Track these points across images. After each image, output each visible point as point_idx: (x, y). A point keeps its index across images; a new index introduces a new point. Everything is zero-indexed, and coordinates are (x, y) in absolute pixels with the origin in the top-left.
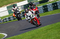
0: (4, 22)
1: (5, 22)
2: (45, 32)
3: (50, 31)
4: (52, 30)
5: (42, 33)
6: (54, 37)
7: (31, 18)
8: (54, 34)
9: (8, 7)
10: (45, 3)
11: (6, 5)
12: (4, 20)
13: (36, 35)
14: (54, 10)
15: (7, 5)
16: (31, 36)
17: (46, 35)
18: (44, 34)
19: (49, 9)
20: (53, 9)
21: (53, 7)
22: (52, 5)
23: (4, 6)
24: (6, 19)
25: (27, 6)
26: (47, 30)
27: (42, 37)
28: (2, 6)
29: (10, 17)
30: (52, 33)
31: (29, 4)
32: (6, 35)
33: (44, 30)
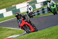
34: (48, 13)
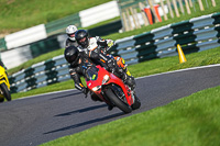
2: (110, 142)
3: (127, 139)
4: (134, 138)
20: (138, 56)
25: (42, 45)
26: (117, 136)
31: (48, 38)
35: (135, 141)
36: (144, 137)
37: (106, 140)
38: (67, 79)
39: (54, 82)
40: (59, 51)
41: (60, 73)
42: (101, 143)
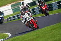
0: (8, 21)
1: (10, 21)
2: (50, 31)
3: (55, 30)
4: (57, 30)
5: (47, 33)
6: (59, 37)
7: (27, 21)
8: (59, 34)
9: (12, 6)
10: (50, 2)
11: (10, 3)
12: (8, 19)
13: (40, 35)
14: (59, 8)
15: (12, 3)
16: (36, 36)
17: (51, 35)
18: (49, 34)
19: (54, 7)
21: (58, 5)
22: (57, 4)
23: (8, 4)
24: (10, 18)
25: (31, 4)
26: (52, 30)
27: (47, 37)
28: (6, 4)
29: (14, 16)
30: (57, 33)
32: (10, 35)
33: (49, 29)
34: (33, 15)
35: (57, 31)
36: (60, 30)
37: (49, 31)
38: (38, 14)
39: (34, 15)
40: (36, 6)
41: (36, 12)
42: (47, 31)
